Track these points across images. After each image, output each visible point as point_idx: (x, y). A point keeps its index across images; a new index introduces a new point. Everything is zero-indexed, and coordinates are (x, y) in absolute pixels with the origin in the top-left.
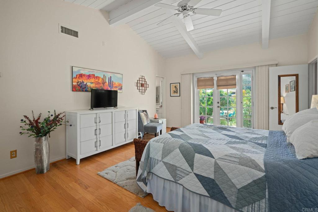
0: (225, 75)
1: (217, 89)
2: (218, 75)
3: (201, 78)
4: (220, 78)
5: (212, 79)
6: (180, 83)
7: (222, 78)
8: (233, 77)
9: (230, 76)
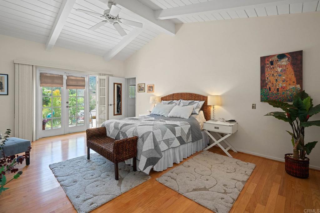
0: (75, 76)
1: (67, 88)
2: (68, 75)
3: (46, 73)
4: (70, 78)
5: (61, 77)
6: (7, 75)
7: (72, 78)
8: (82, 79)
9: (80, 77)
